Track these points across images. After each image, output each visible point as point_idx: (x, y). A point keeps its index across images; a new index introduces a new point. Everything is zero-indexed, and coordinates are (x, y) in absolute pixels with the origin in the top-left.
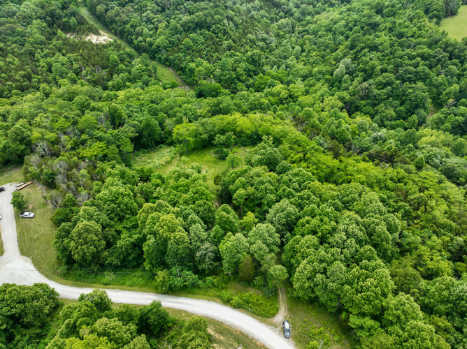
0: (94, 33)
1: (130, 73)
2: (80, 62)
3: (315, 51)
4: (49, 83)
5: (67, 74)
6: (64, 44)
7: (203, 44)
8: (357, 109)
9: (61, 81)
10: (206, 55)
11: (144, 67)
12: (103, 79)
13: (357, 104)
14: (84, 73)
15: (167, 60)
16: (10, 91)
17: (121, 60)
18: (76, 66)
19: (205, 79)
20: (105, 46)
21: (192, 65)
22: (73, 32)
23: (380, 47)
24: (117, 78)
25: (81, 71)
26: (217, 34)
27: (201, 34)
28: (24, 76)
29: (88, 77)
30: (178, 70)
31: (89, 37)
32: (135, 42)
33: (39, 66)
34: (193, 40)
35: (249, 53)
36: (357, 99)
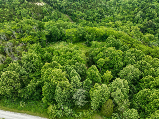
0: (39, 2)
1: (51, 16)
2: (32, 11)
3: (125, 10)
4: (19, 18)
5: (26, 15)
6: (27, 5)
7: (80, 6)
8: (146, 31)
9: (23, 18)
10: (81, 10)
11: (56, 14)
12: (40, 18)
13: (146, 29)
14: (33, 15)
15: (66, 11)
16: (3, 21)
17: (48, 11)
18: (30, 12)
19: (80, 19)
20: (42, 6)
21: (76, 13)
22: (31, 2)
23: (155, 7)
24: (45, 17)
25: (32, 14)
26: (86, 2)
27: (79, 2)
28: (10, 16)
29: (34, 17)
30: (70, 15)
31: (37, 3)
32: (54, 5)
33: (16, 13)
34: (76, 4)
35: (99, 10)
36: (146, 27)
